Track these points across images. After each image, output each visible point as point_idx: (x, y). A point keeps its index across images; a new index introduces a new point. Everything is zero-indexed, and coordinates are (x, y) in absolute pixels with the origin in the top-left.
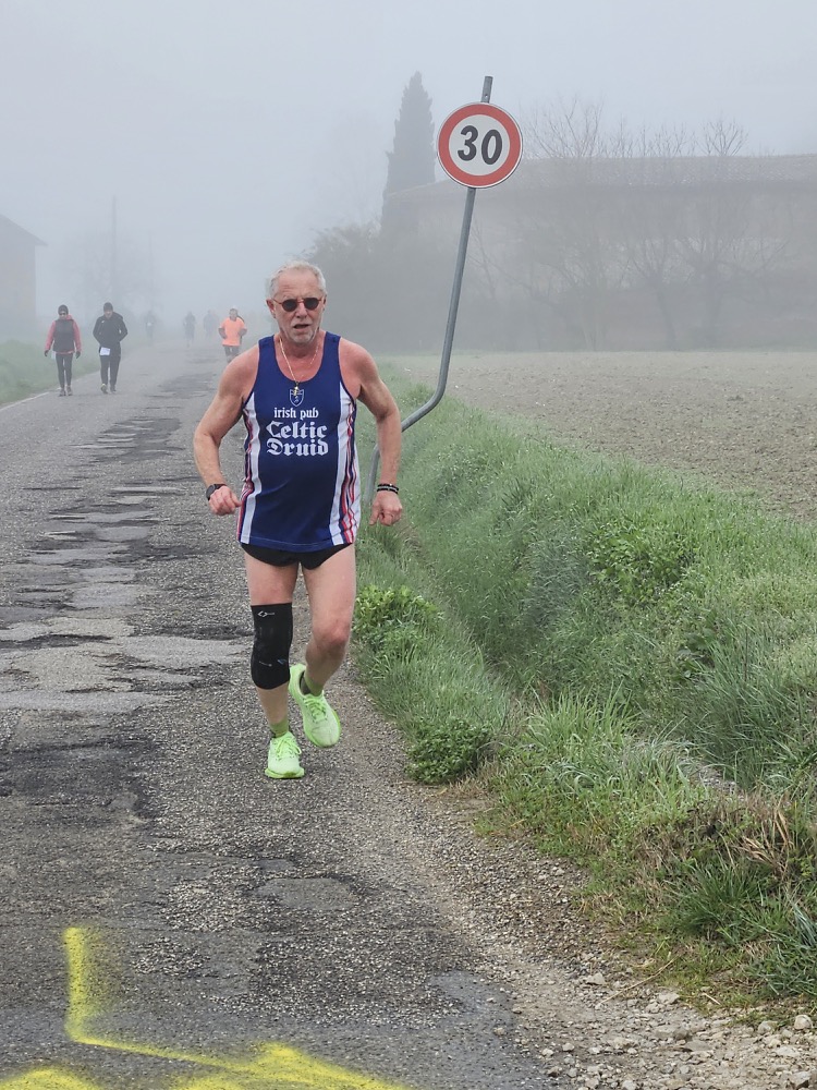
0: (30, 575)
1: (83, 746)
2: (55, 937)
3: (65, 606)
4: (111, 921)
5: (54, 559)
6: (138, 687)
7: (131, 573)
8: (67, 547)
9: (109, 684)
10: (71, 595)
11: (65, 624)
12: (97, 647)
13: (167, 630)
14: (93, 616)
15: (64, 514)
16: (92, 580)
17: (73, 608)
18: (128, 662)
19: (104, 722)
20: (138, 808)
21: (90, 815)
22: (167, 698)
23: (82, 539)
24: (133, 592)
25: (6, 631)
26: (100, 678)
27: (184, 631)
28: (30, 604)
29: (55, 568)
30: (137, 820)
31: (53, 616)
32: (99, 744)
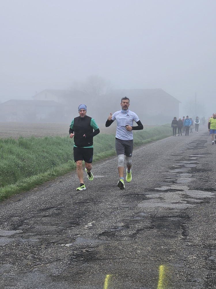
0: (168, 175)
1: (173, 217)
2: (157, 268)
3: (175, 182)
4: (171, 264)
5: (174, 171)
6: (188, 202)
7: (191, 175)
8: (178, 169)
9: (181, 202)
10: (176, 180)
11: (174, 187)
12: (180, 192)
13: (197, 189)
14: (181, 185)
15: (178, 161)
16: (182, 176)
17: (177, 183)
18: (187, 196)
19: (179, 211)
20: (183, 234)
21: (171, 235)
22: (195, 205)
23: (181, 167)
24: (190, 179)
25: (160, 188)
26: (180, 200)
27: (201, 189)
28: (167, 182)
29: (174, 173)
30: (182, 237)
31: (172, 185)
32: (177, 216)
